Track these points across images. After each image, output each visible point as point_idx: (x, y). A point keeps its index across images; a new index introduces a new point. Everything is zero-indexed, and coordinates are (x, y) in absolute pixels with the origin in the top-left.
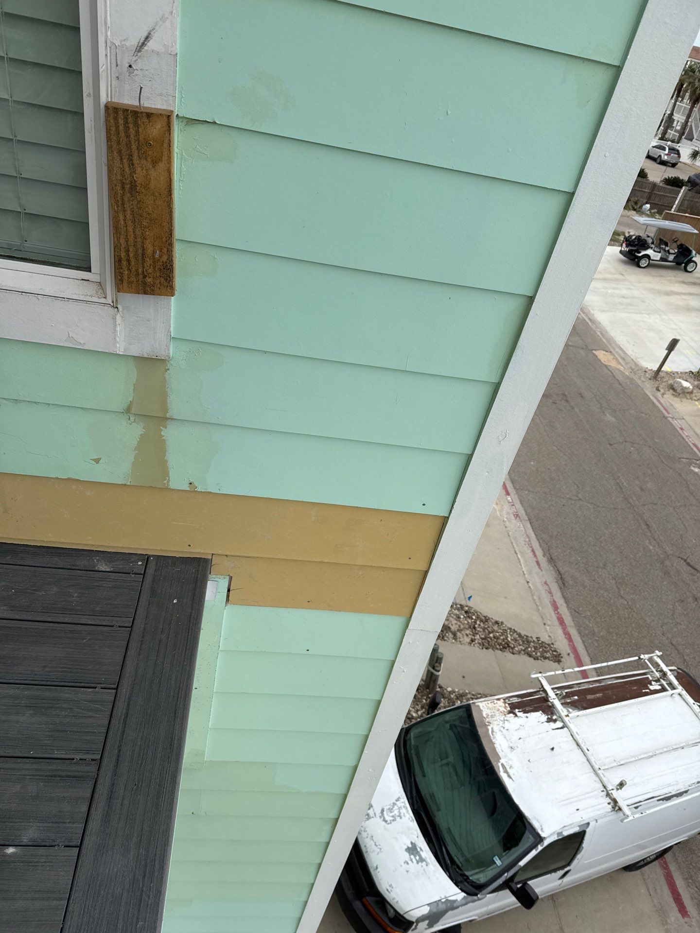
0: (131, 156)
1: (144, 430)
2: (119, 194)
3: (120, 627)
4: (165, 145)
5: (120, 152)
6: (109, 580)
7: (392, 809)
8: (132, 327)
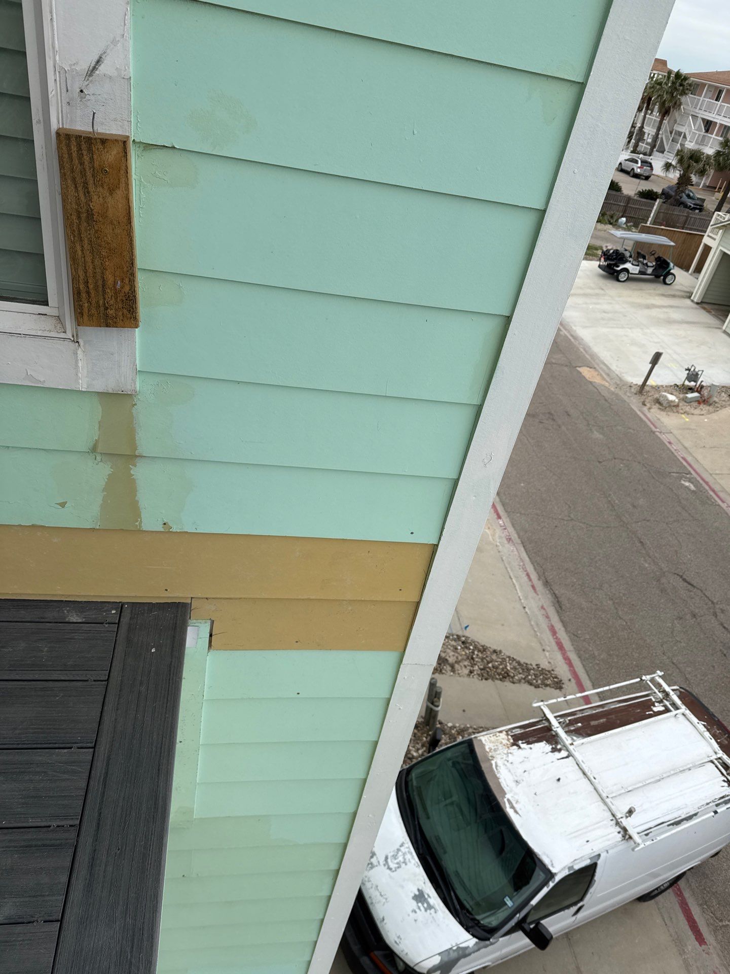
0: (86, 183)
1: (112, 470)
2: (75, 223)
3: (94, 681)
4: (122, 172)
5: (74, 179)
6: (81, 631)
7: (396, 855)
8: (94, 361)
